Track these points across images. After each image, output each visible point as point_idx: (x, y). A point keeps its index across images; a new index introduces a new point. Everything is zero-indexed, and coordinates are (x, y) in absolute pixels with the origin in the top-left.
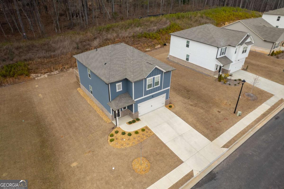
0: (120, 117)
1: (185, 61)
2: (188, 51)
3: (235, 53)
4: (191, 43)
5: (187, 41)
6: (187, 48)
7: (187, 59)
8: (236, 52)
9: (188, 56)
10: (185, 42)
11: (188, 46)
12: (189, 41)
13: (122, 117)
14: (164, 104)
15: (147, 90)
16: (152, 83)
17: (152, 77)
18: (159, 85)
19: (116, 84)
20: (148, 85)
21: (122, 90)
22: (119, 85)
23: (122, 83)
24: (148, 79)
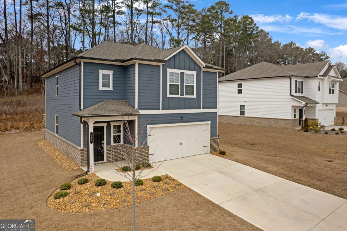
0: (105, 163)
1: (239, 117)
2: (241, 99)
3: (319, 90)
4: (246, 85)
5: (238, 84)
6: (240, 95)
7: (242, 113)
8: (319, 87)
9: (242, 107)
10: (234, 86)
11: (240, 92)
12: (241, 84)
13: (108, 162)
14: (208, 149)
15: (169, 96)
16: (180, 84)
17: (179, 71)
18: (195, 96)
19: (100, 71)
20: (170, 85)
21: (112, 90)
22: (105, 74)
23: (113, 74)
24: (169, 70)
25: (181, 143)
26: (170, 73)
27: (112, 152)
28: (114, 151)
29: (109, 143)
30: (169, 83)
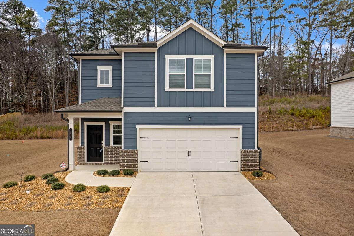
0: (103, 164)
13: (106, 163)
15: (167, 89)
16: (185, 74)
17: (184, 57)
18: (212, 89)
19: (98, 67)
20: (170, 75)
21: (112, 86)
22: (104, 70)
23: (113, 70)
24: (168, 57)
25: (189, 153)
26: (170, 60)
27: (110, 153)
28: (113, 153)
29: (107, 144)
30: (167, 73)
